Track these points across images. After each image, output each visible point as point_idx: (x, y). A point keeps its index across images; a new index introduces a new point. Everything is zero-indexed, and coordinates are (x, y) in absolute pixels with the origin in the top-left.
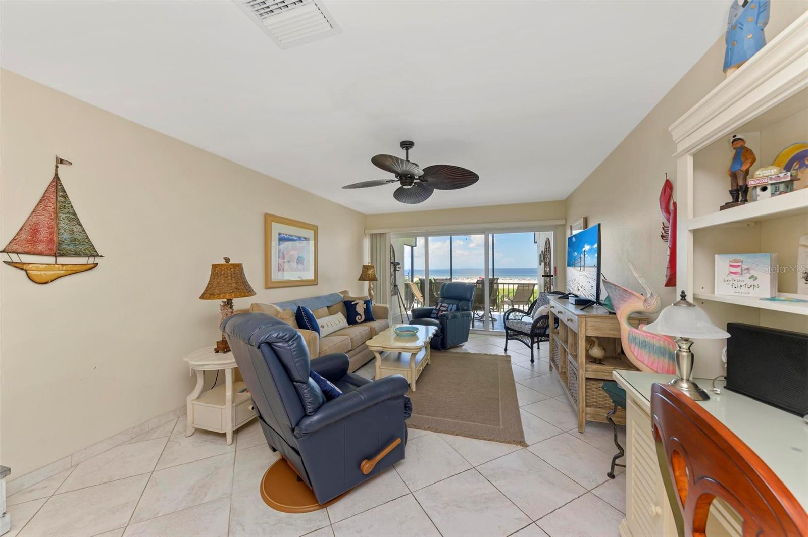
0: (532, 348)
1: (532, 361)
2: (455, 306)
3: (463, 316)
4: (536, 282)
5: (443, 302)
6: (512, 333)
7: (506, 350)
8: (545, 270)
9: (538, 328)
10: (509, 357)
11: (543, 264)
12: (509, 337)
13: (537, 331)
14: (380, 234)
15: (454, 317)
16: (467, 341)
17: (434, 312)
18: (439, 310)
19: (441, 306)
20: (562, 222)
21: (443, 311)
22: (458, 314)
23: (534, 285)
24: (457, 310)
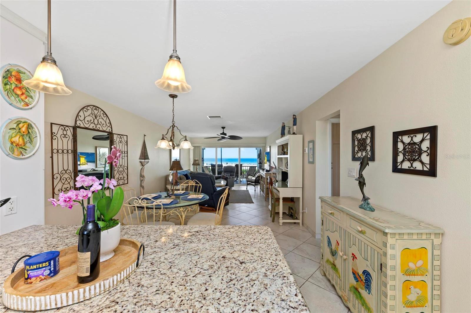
0: (255, 187)
1: (255, 190)
2: (229, 175)
3: (232, 178)
4: (257, 166)
5: (225, 173)
6: (249, 183)
7: (247, 189)
8: (260, 161)
9: (257, 180)
10: (248, 190)
11: (259, 159)
12: (248, 184)
13: (256, 181)
14: (197, 146)
15: (230, 178)
16: (233, 187)
17: (221, 177)
18: (224, 176)
19: (224, 175)
20: (265, 145)
21: (225, 176)
22: (231, 177)
23: (256, 167)
24: (230, 176)
